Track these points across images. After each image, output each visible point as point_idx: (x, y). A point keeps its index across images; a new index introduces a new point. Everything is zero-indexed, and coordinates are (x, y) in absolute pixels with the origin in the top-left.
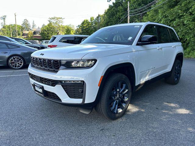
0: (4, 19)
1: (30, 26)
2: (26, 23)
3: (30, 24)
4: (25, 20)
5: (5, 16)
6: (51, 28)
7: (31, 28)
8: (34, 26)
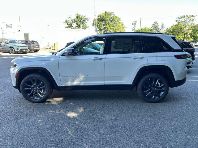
0: (135, 24)
1: (158, 28)
2: (155, 26)
3: (159, 26)
4: (155, 22)
5: (136, 21)
6: (178, 28)
7: (159, 30)
8: (162, 28)
